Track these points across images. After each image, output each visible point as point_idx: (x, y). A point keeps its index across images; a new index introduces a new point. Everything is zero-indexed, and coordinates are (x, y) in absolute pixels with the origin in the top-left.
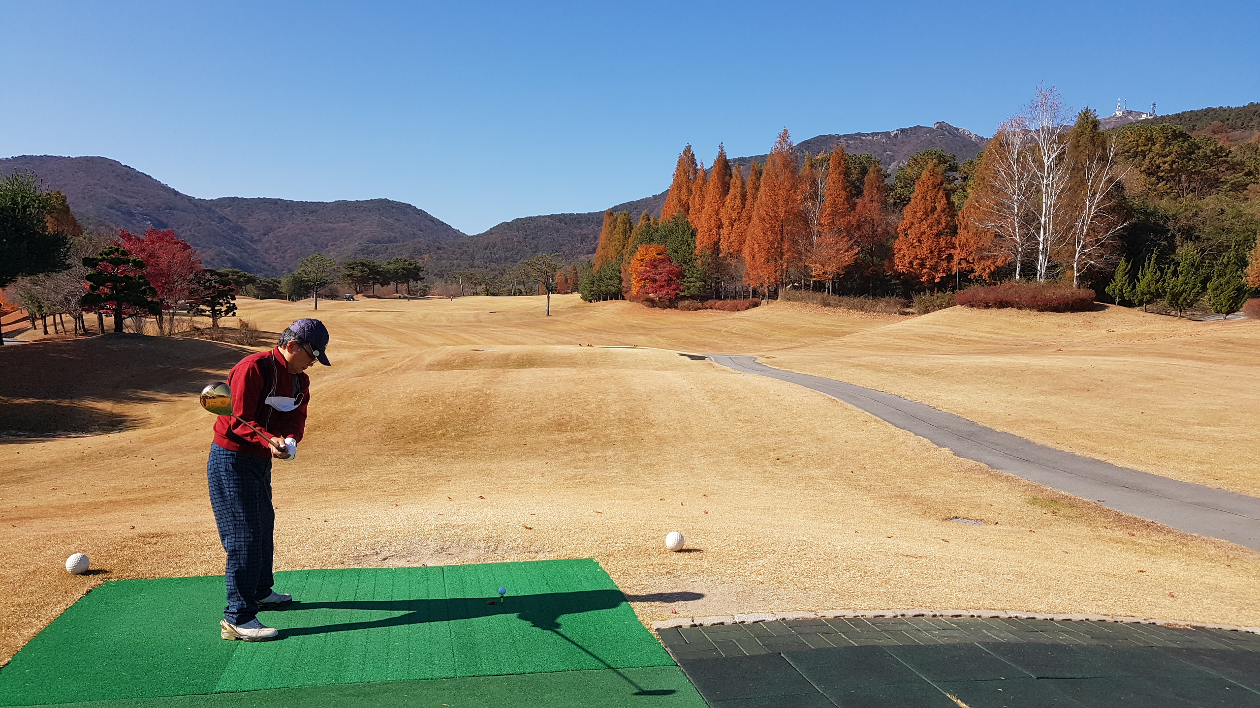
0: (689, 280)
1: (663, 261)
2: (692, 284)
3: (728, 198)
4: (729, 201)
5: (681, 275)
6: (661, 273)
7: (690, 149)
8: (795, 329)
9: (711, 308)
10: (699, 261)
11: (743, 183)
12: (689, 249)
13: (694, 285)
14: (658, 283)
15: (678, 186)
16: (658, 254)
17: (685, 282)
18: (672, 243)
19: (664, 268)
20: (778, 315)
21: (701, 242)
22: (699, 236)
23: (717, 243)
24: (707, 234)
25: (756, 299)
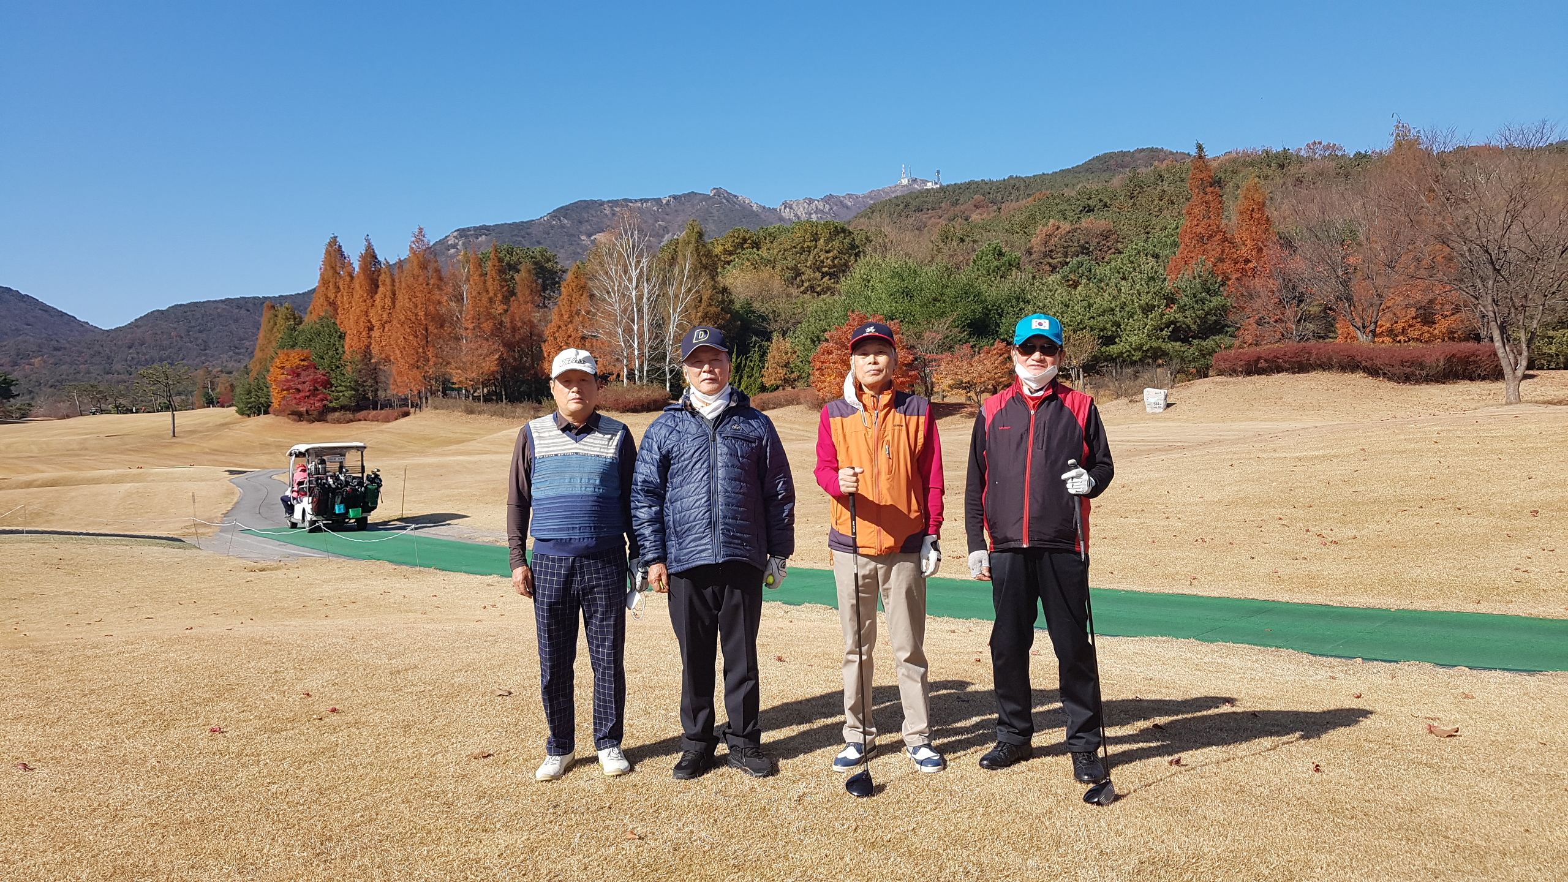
0: (337, 389)
1: (307, 368)
2: (341, 394)
3: (378, 297)
4: (378, 300)
5: (327, 384)
6: (304, 383)
7: (336, 240)
8: (432, 439)
9: (365, 420)
10: (349, 368)
11: (393, 281)
12: (337, 354)
13: (343, 395)
14: (302, 394)
15: (324, 282)
16: (302, 360)
17: (333, 391)
18: (318, 346)
19: (307, 377)
20: (420, 425)
21: (351, 346)
22: (347, 340)
23: (368, 347)
24: (357, 337)
25: (405, 409)
